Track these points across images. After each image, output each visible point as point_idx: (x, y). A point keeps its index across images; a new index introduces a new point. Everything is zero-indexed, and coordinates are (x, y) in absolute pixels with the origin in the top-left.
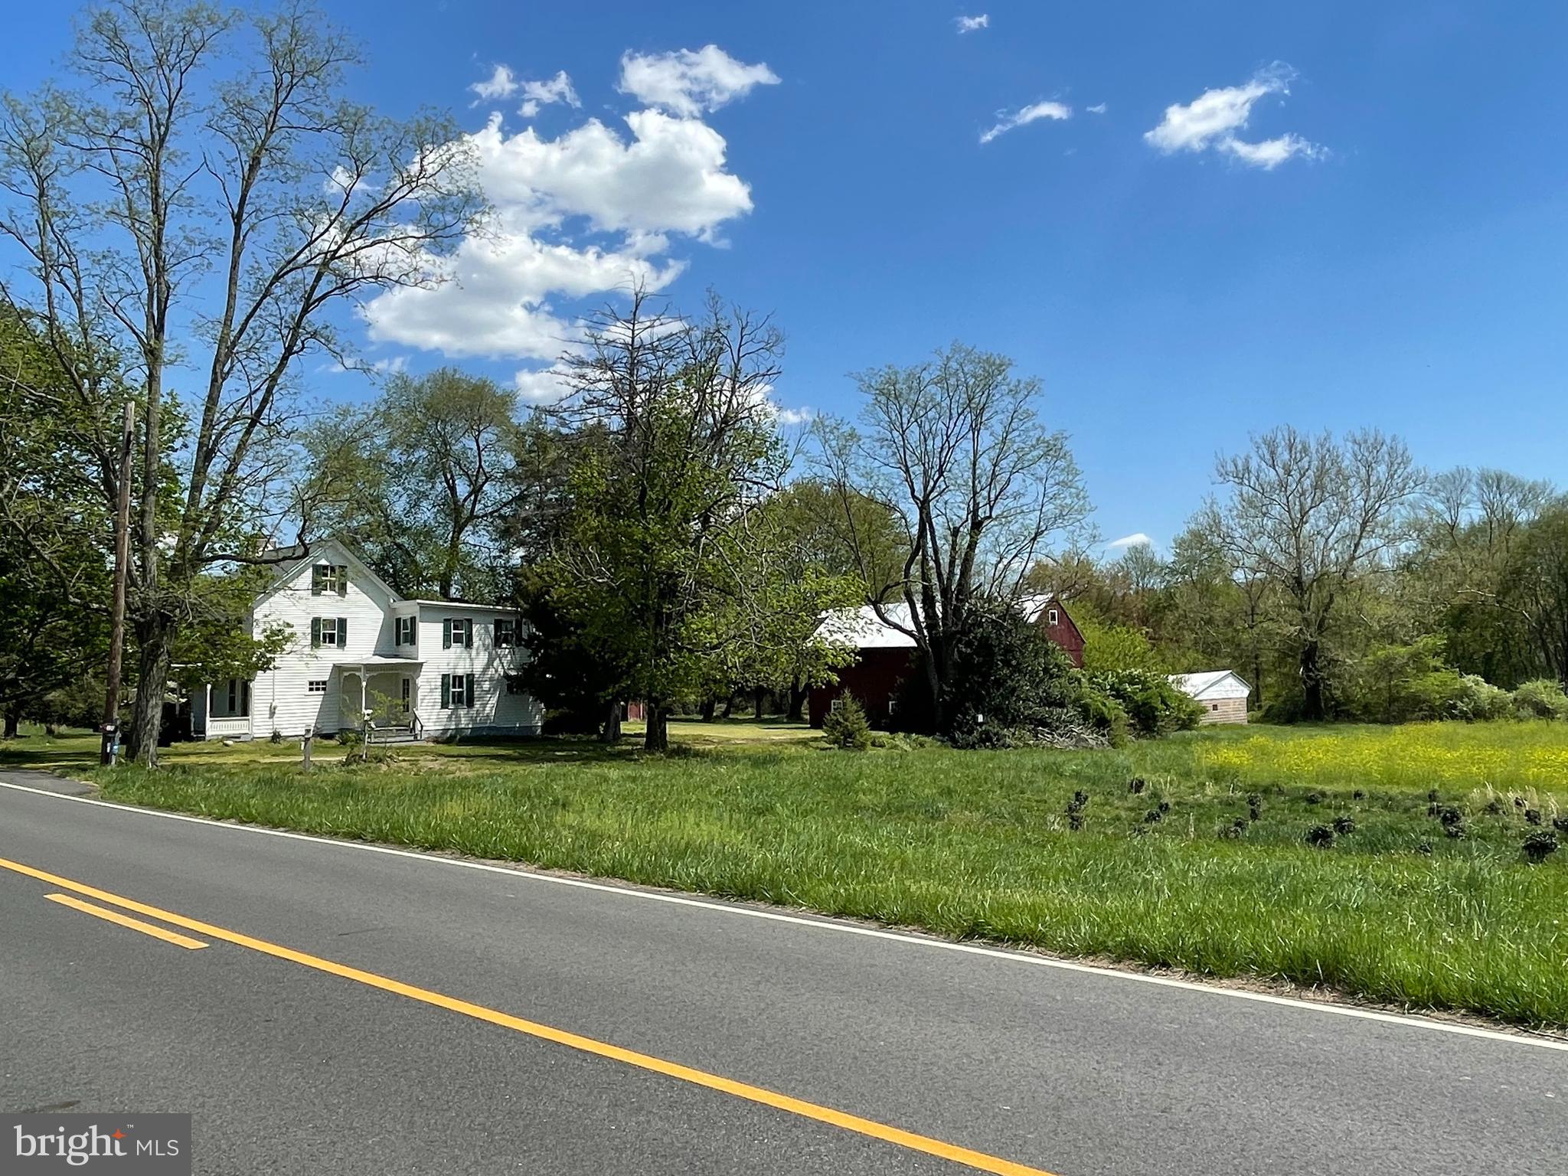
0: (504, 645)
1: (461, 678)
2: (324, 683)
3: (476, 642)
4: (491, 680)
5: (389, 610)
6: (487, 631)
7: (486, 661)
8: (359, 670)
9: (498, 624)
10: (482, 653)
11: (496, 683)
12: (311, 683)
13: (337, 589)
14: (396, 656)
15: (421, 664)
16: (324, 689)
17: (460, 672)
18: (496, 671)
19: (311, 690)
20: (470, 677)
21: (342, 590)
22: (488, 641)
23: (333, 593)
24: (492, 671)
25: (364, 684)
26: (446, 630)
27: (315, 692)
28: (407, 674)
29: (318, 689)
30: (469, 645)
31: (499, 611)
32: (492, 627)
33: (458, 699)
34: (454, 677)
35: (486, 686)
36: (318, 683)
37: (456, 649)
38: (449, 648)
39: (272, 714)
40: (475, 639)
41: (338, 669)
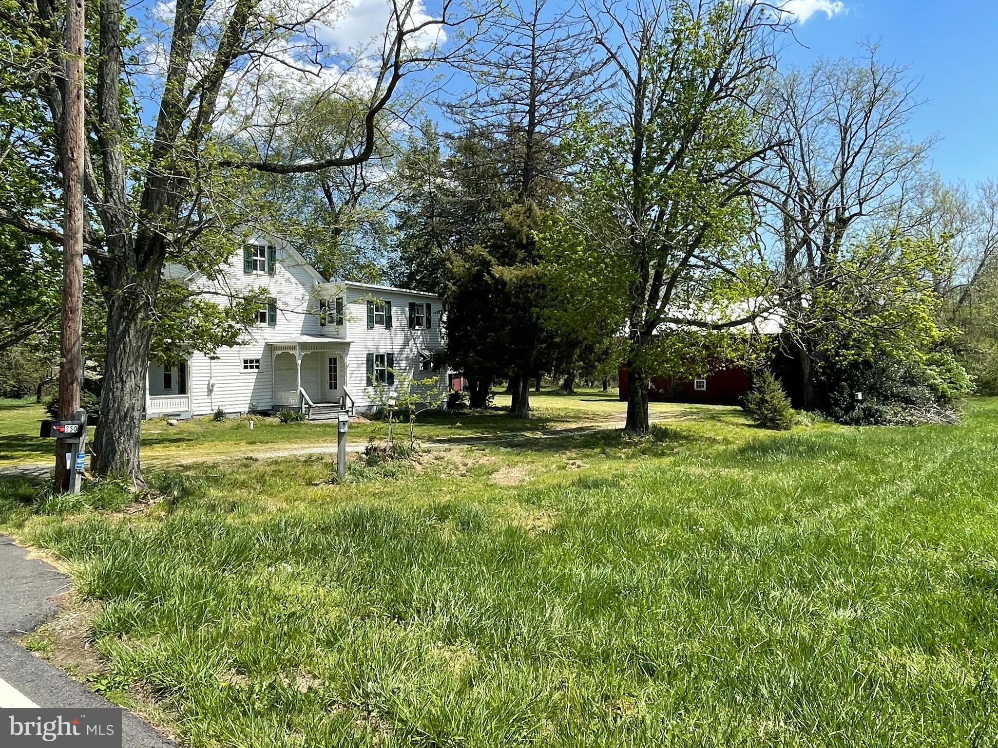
0: (417, 327)
1: (382, 356)
2: (257, 361)
3: (395, 323)
4: (407, 359)
5: (313, 291)
6: (403, 312)
7: (402, 341)
8: (294, 348)
9: (412, 306)
10: (399, 332)
11: (413, 362)
12: (245, 361)
13: (266, 269)
14: (322, 336)
15: (349, 344)
16: (257, 367)
17: (382, 351)
18: (411, 350)
19: (246, 367)
20: (390, 356)
21: (271, 272)
22: (405, 322)
23: (262, 273)
24: (407, 351)
25: (299, 362)
26: (370, 311)
27: (249, 370)
28: (336, 353)
29: (252, 367)
30: (389, 326)
31: (414, 296)
32: (407, 309)
33: (381, 376)
34: (377, 356)
35: (403, 364)
36: (251, 361)
37: (379, 329)
38: (372, 328)
39: (210, 391)
40: (394, 319)
41: (270, 348)
